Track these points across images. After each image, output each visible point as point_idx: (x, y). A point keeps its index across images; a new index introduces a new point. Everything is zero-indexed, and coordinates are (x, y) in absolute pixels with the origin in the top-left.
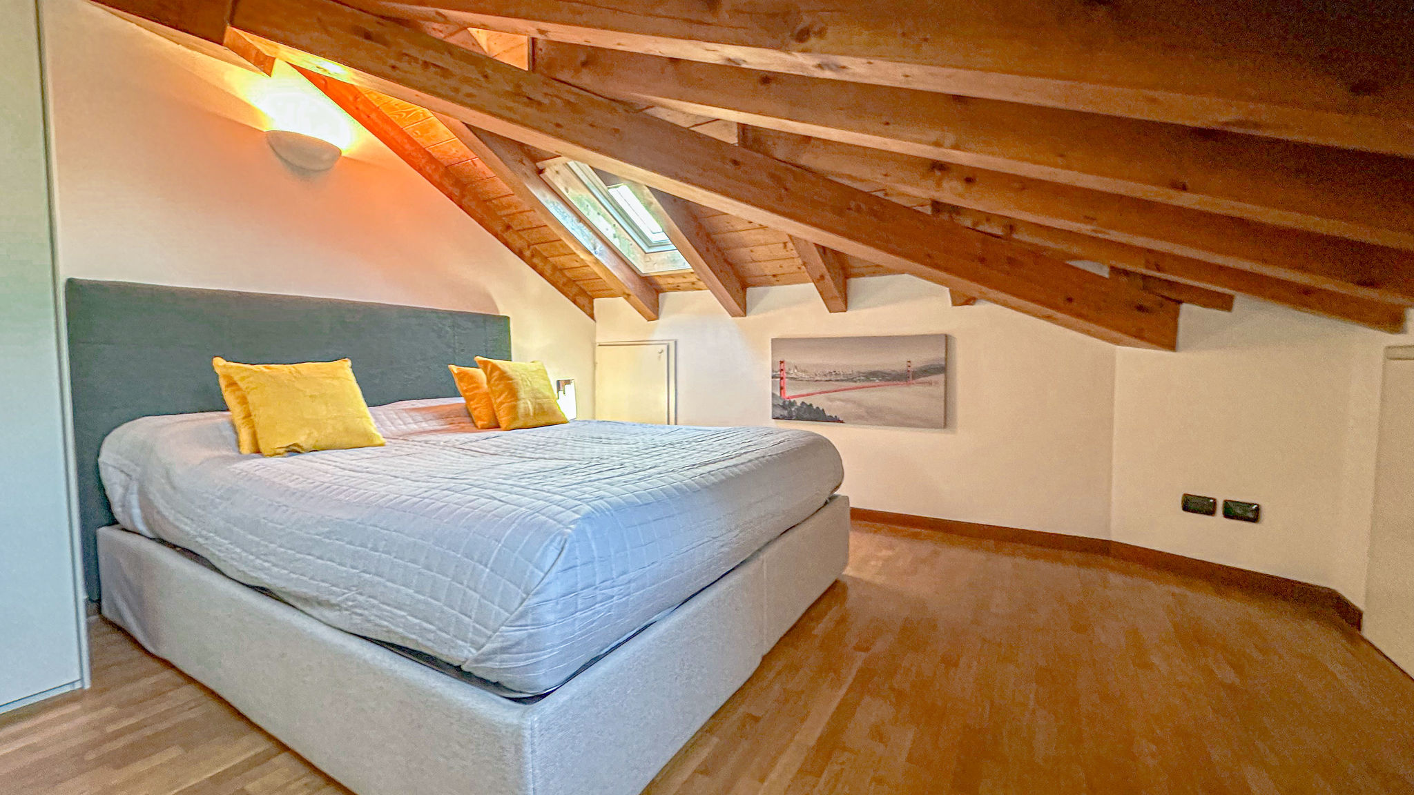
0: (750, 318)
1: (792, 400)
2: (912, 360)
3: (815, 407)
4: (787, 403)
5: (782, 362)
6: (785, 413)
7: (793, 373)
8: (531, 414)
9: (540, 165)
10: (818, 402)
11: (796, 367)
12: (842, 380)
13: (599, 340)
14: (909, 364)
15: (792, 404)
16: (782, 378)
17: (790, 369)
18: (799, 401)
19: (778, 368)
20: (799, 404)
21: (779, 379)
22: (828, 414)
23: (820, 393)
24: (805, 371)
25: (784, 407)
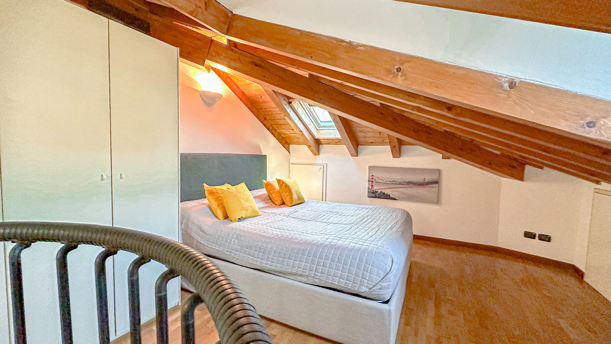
0: (359, 157)
1: (376, 190)
2: (426, 178)
3: (386, 194)
4: (374, 191)
5: (372, 176)
6: (374, 195)
7: (377, 180)
8: (297, 199)
9: (290, 100)
10: (387, 192)
11: (378, 178)
12: (398, 184)
13: (291, 162)
14: (425, 180)
15: (376, 192)
16: (372, 182)
17: (376, 179)
18: (379, 191)
19: (371, 178)
20: (379, 192)
21: (371, 182)
22: (391, 196)
23: (388, 188)
24: (382, 180)
25: (373, 193)
